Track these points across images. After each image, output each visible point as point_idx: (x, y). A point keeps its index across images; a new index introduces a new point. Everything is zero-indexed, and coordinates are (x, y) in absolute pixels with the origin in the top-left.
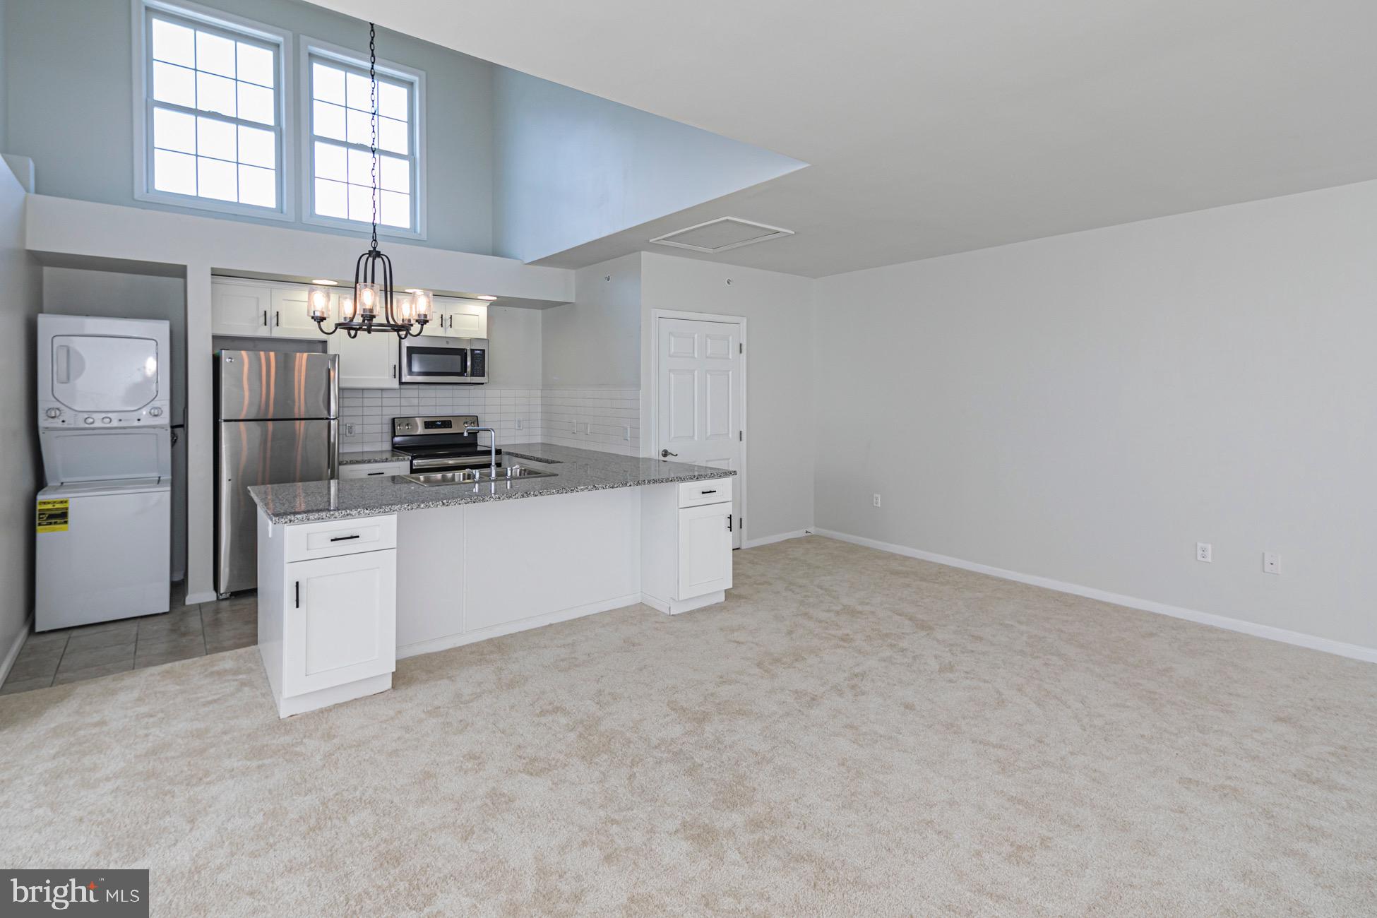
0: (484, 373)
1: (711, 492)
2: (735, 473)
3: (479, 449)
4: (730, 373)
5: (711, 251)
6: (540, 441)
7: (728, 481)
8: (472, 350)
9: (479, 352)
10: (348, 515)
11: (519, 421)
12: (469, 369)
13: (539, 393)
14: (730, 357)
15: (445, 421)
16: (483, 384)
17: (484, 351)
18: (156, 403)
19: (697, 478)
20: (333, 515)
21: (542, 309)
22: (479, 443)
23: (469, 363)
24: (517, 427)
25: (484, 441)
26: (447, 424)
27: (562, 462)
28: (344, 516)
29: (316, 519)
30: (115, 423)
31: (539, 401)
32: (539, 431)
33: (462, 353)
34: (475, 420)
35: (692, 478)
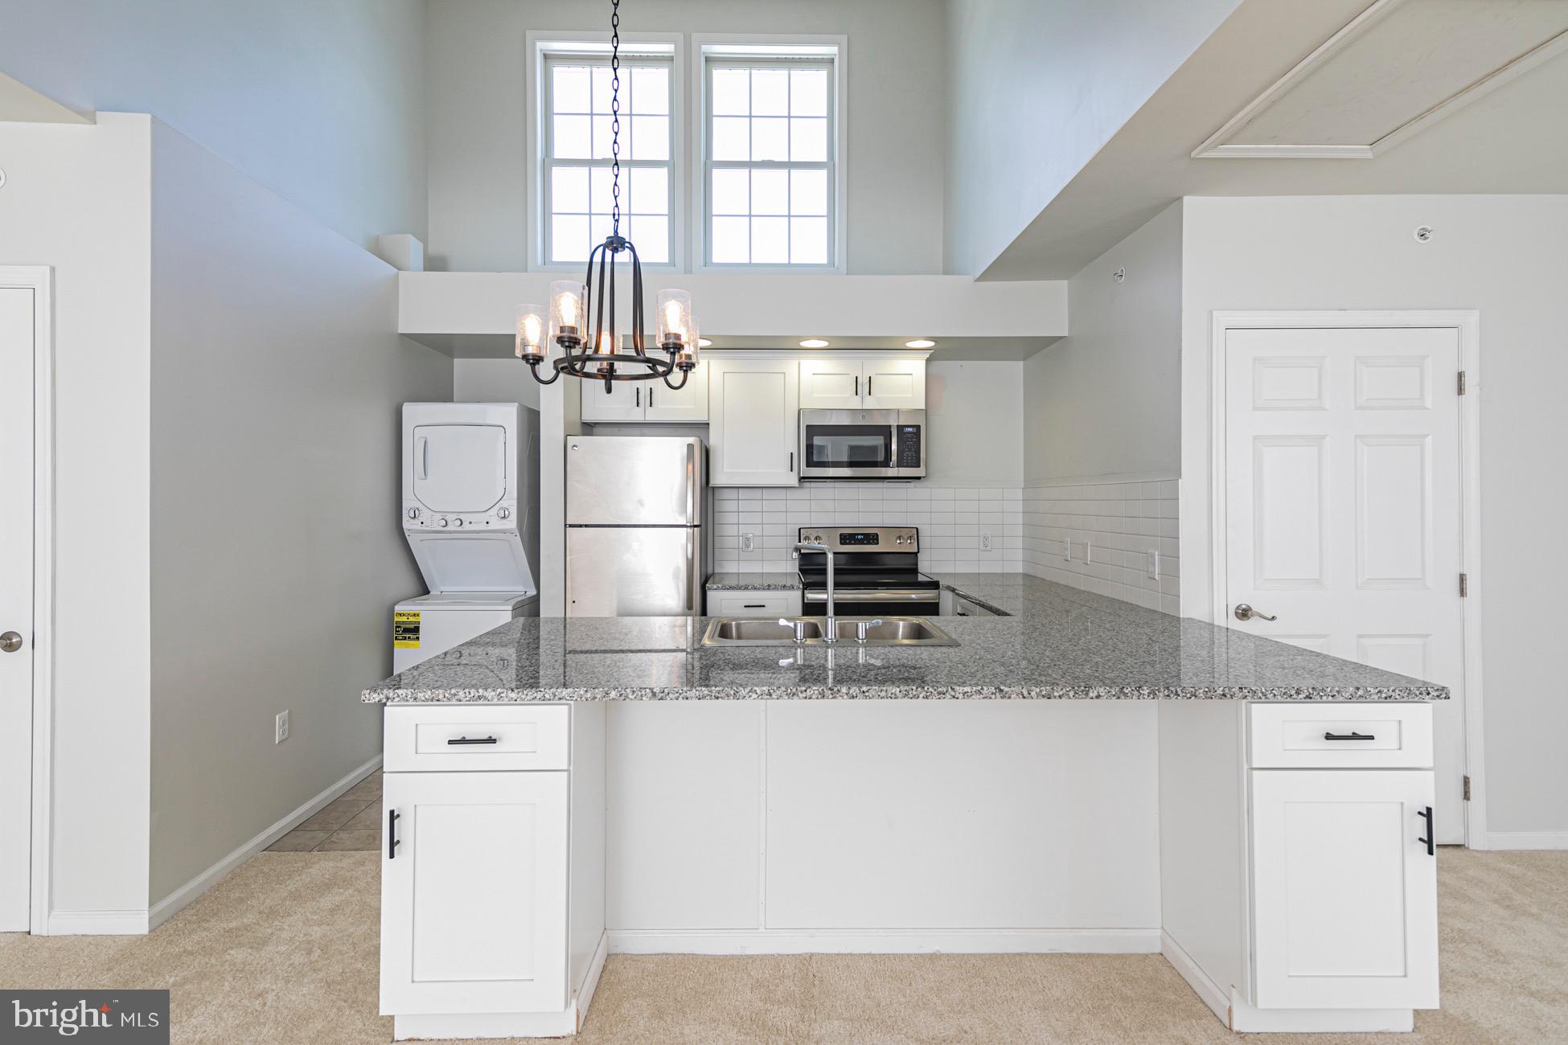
0: (920, 464)
1: (1355, 737)
2: (1443, 693)
3: (921, 578)
4: (1429, 441)
5: (1362, 151)
6: (1021, 571)
7: (1419, 715)
8: (900, 428)
9: (910, 429)
10: (479, 698)
11: (986, 538)
12: (894, 458)
13: (1019, 494)
14: (1428, 404)
15: (869, 534)
16: (919, 478)
17: (918, 427)
18: (503, 503)
19: (1309, 697)
20: (455, 695)
21: (1024, 359)
22: (920, 571)
23: (894, 447)
24: (982, 548)
25: (927, 567)
26: (872, 538)
27: (1009, 615)
28: (473, 699)
29: (427, 700)
30: (466, 527)
31: (1020, 506)
32: (1020, 555)
33: (885, 431)
34: (915, 534)
35: (1292, 695)
